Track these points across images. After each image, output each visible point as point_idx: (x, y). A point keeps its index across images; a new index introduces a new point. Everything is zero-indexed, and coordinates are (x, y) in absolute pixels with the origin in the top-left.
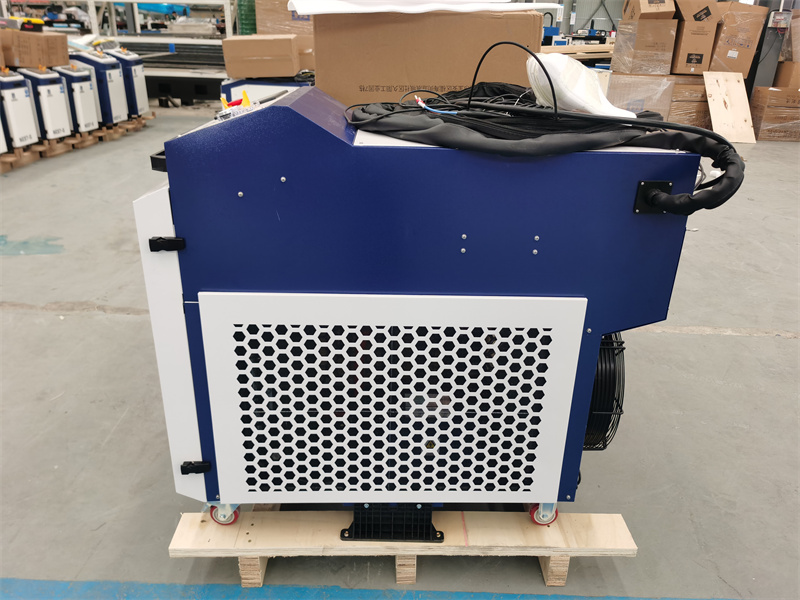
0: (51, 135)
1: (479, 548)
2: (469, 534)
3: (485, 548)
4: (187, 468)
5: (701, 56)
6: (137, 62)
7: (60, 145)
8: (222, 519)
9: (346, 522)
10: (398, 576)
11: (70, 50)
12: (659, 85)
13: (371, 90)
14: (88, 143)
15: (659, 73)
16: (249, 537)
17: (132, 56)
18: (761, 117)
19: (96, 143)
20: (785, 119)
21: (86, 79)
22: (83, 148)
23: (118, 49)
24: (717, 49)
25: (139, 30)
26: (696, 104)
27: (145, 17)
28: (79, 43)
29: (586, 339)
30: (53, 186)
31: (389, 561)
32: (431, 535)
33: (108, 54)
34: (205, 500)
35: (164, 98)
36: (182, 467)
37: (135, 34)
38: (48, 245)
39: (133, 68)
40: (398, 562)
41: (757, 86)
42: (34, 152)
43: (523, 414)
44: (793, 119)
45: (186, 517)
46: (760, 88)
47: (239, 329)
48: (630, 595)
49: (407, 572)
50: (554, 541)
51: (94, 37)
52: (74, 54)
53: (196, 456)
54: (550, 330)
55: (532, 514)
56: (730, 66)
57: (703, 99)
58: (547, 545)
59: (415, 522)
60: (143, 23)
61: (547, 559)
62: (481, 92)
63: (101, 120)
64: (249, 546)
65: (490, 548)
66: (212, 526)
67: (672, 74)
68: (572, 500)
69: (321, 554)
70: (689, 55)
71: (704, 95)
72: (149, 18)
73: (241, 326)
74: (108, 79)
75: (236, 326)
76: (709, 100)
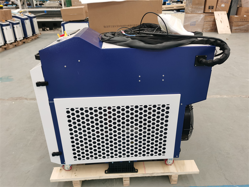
0: (8, 42)
1: (149, 174)
2: (146, 169)
3: (151, 174)
4: (54, 154)
5: (213, 6)
6: (34, 17)
7: (11, 45)
8: (66, 169)
9: (107, 168)
10: (124, 184)
11: (12, 14)
12: (200, 17)
13: (108, 27)
14: (20, 44)
15: (200, 12)
16: (75, 174)
17: (33, 15)
18: (232, 25)
19: (22, 44)
20: (240, 25)
21: (18, 23)
22: (18, 46)
23: (28, 13)
24: (218, 4)
25: (35, 6)
26: (212, 22)
27: (37, 2)
28: (15, 12)
29: (181, 107)
30: (9, 59)
31: (121, 180)
32: (134, 170)
33: (25, 15)
34: (61, 164)
35: (44, 28)
36: (52, 154)
37: (34, 8)
38: (8, 79)
39: (33, 19)
40: (124, 179)
41: (231, 16)
42: (3, 48)
43: (161, 132)
44: (242, 25)
45: (55, 169)
46: (232, 16)
47: (68, 110)
48: (197, 185)
49: (127, 182)
50: (173, 170)
51: (20, 10)
52: (14, 15)
53: (57, 150)
54: (169, 105)
55: (165, 162)
56: (222, 9)
57: (214, 20)
58: (171, 172)
59: (129, 167)
60: (36, 4)
61: (171, 176)
62: (143, 27)
63: (24, 37)
64: (76, 177)
65: (153, 174)
66: (63, 171)
67: (204, 13)
68: (178, 157)
69: (99, 179)
70: (209, 6)
71: (215, 19)
72: (38, 2)
73: (68, 109)
74: (25, 23)
75: (67, 109)
76: (216, 20)
